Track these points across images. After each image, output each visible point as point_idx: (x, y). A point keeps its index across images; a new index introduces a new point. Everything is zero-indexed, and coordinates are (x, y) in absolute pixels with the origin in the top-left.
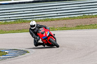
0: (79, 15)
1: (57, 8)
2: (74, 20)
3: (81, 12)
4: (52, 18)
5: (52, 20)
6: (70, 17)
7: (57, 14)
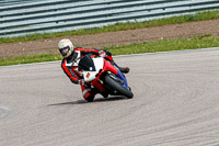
0: (106, 24)
1: (56, 10)
2: (96, 36)
3: (110, 15)
4: (47, 31)
5: (46, 37)
6: (86, 30)
7: (57, 22)
